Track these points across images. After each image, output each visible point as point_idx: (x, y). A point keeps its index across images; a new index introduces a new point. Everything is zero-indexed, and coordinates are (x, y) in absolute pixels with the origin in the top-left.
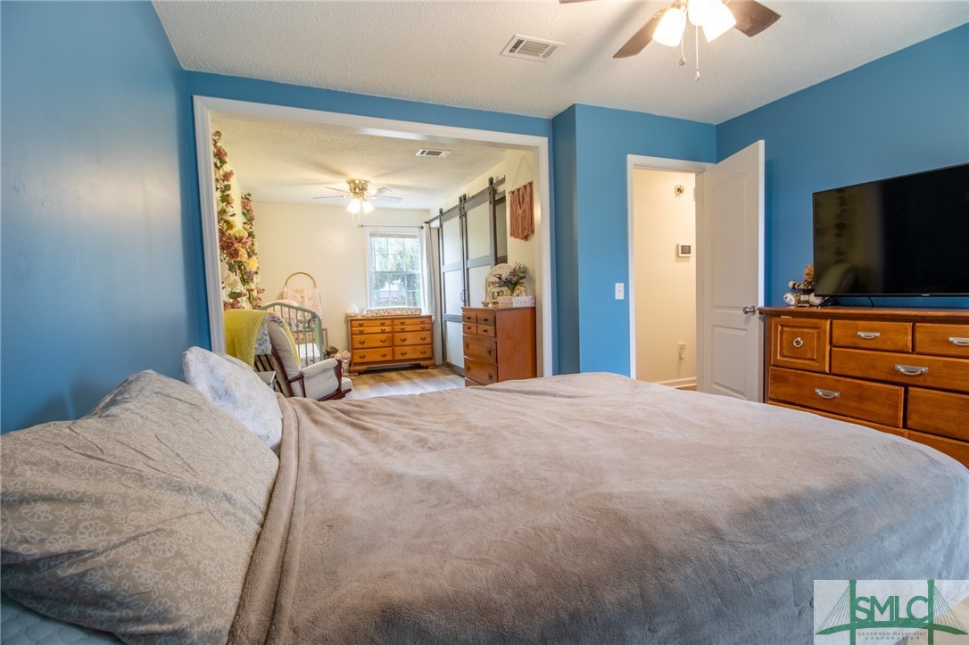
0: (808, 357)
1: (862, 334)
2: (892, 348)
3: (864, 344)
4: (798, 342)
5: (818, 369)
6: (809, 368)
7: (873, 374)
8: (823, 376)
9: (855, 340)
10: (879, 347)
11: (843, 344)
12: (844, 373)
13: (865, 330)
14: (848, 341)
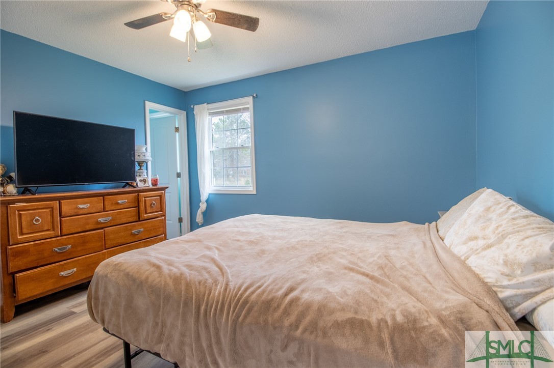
0: (45, 229)
1: (81, 206)
2: (96, 211)
3: (81, 212)
4: (37, 221)
5: (53, 235)
6: (47, 237)
7: (88, 228)
8: (58, 238)
9: (76, 211)
10: (89, 212)
11: (69, 214)
12: (71, 233)
13: (81, 204)
14: (72, 212)
